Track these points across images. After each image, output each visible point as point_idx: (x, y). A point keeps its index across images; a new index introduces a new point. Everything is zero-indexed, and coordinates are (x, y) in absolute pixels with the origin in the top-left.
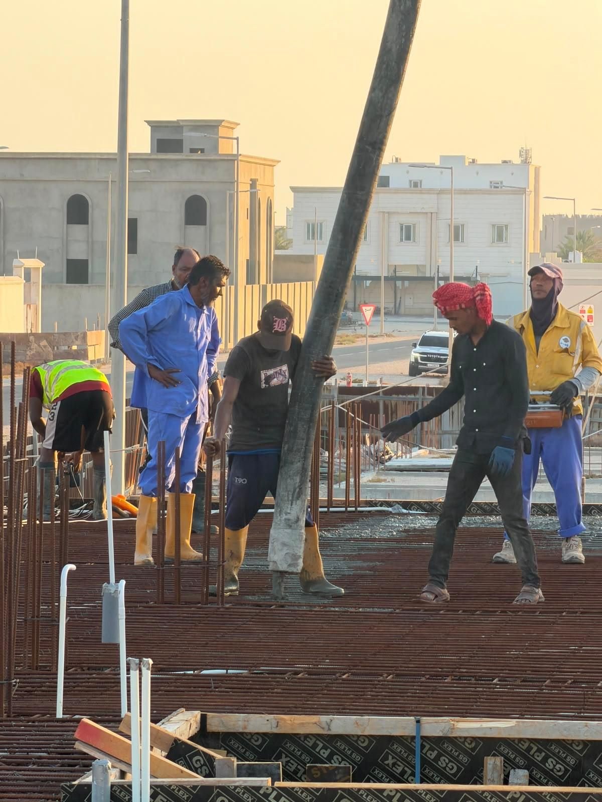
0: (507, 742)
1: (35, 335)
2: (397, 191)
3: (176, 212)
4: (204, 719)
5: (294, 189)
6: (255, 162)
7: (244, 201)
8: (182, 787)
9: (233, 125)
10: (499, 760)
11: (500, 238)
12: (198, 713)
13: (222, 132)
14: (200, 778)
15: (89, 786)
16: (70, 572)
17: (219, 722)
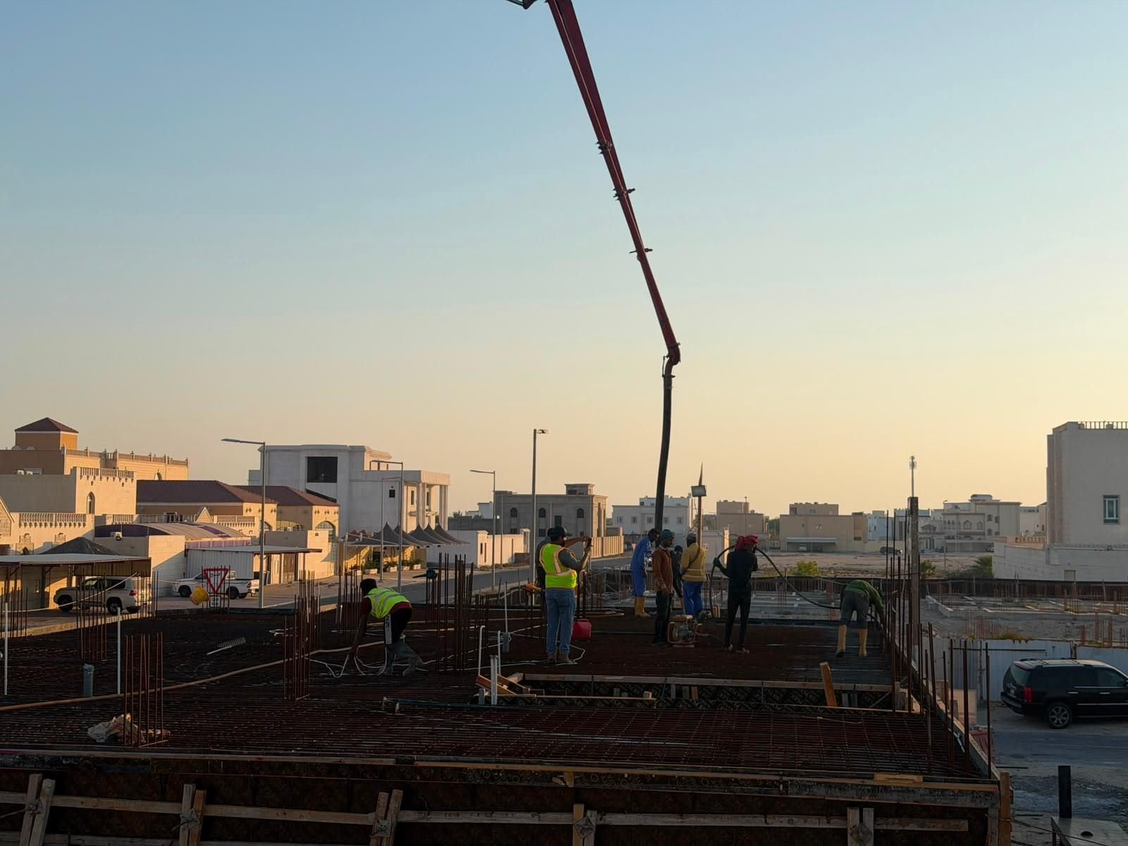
0: (621, 683)
1: (527, 553)
2: (647, 507)
3: (574, 513)
4: (524, 676)
5: (613, 506)
6: (598, 497)
7: (595, 510)
8: (508, 697)
9: (593, 486)
10: (618, 690)
11: (680, 522)
12: (522, 674)
13: (589, 488)
14: (515, 694)
15: (478, 697)
16: (483, 628)
17: (529, 677)
